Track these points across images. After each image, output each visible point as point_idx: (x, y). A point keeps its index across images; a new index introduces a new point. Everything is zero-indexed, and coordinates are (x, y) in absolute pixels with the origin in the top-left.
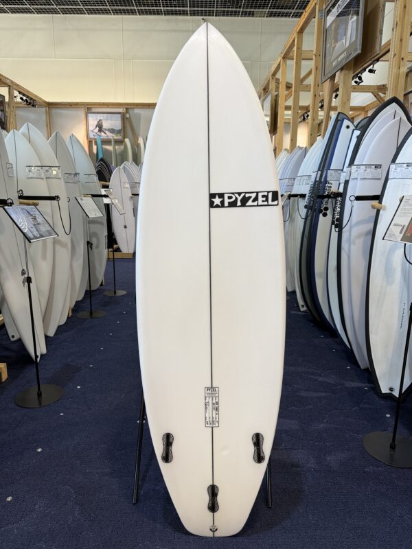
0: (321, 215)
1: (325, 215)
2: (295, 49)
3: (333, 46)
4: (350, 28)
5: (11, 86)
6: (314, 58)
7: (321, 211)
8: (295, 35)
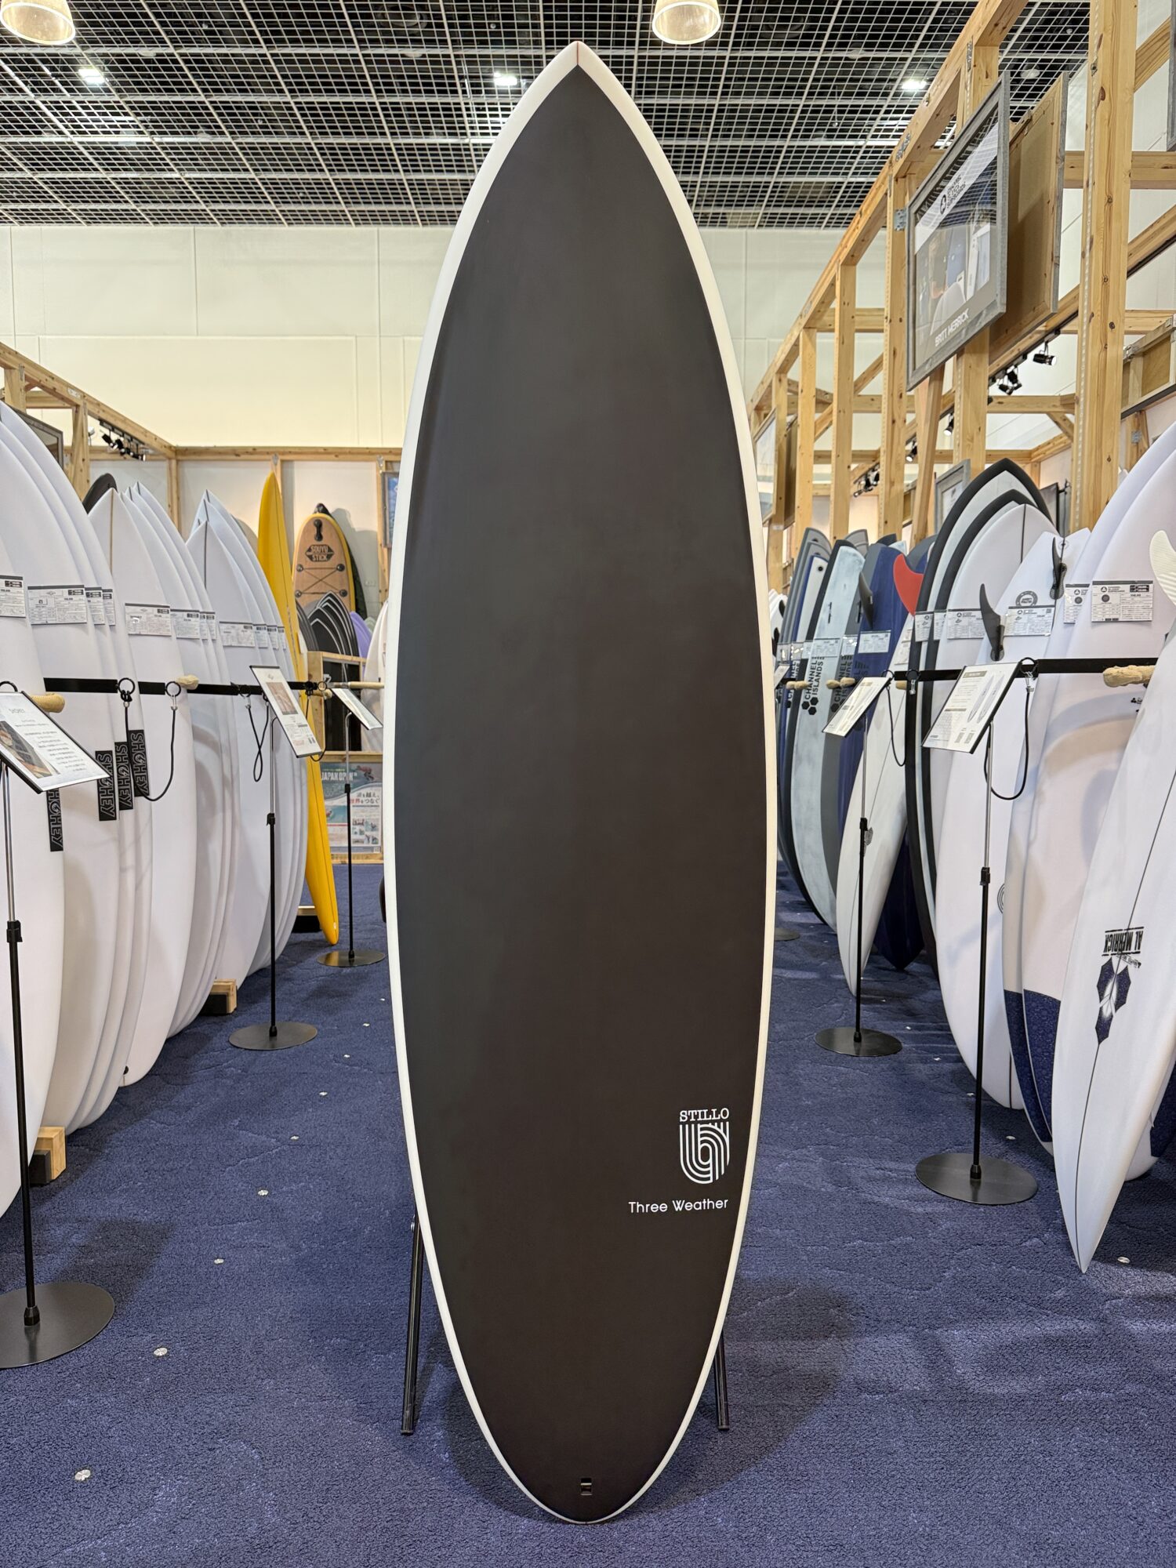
2: (836, 304)
3: (933, 296)
4: (973, 252)
5: (78, 406)
6: (886, 326)
8: (836, 271)
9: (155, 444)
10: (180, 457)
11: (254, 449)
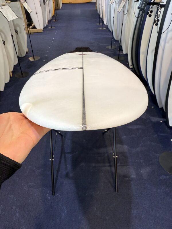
0: (148, 16)
1: (150, 16)
7: (148, 13)
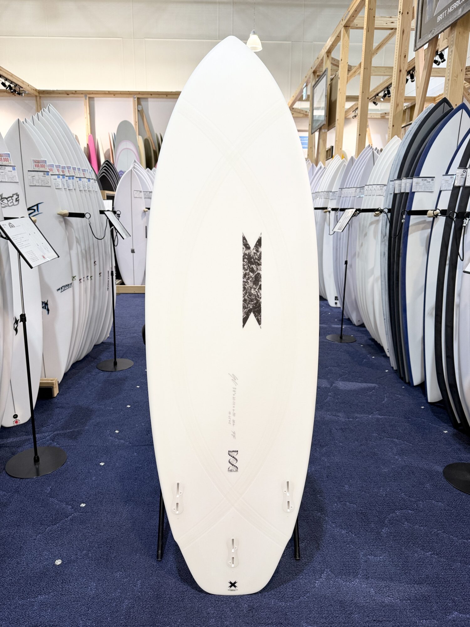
9: (28, 88)
10: (41, 95)
11: (76, 91)
